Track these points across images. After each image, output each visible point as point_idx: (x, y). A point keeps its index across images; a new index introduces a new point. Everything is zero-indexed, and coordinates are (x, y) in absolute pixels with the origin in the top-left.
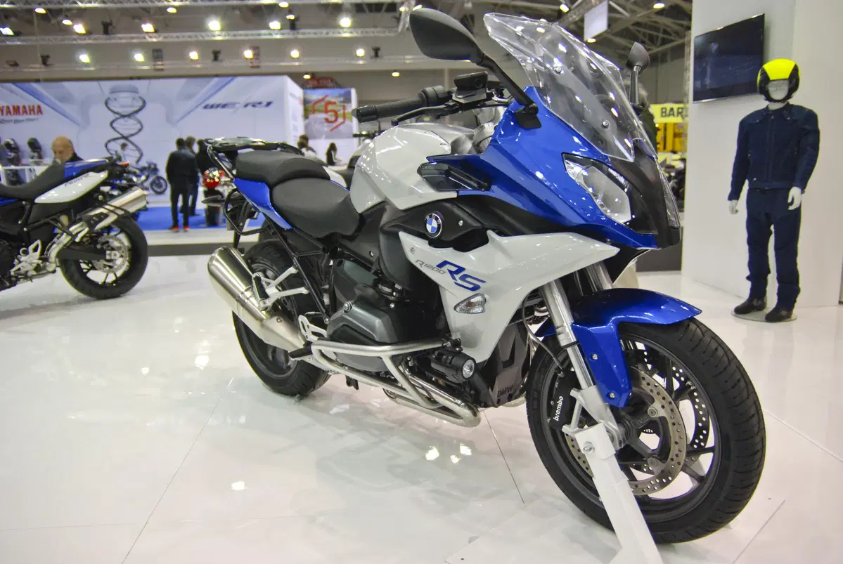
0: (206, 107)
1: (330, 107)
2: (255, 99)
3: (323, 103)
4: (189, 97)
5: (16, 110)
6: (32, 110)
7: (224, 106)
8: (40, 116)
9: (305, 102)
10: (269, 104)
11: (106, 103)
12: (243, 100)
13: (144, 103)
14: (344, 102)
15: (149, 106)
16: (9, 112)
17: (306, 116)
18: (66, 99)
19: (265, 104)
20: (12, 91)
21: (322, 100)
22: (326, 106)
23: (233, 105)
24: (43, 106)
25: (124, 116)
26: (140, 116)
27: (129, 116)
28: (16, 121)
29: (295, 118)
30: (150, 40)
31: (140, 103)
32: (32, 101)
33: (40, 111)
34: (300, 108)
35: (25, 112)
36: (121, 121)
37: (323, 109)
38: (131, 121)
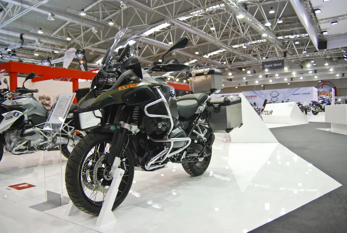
0: (293, 95)
1: (325, 93)
2: (305, 92)
3: (323, 92)
4: (289, 92)
5: (251, 96)
6: (255, 96)
7: (297, 94)
8: (256, 98)
9: (318, 92)
10: (309, 93)
11: (270, 95)
12: (302, 93)
13: (279, 94)
14: (330, 92)
15: (280, 95)
16: (250, 97)
17: (318, 96)
18: (261, 94)
19: (308, 93)
20: (251, 93)
21: (323, 91)
22: (324, 93)
23: (300, 94)
24: (257, 96)
25: (274, 97)
26: (278, 97)
27: (275, 97)
28: (251, 99)
29: (315, 97)
30: (277, 78)
31: (278, 94)
32: (255, 95)
33: (256, 96)
34: (317, 94)
35: (253, 97)
36: (273, 98)
37: (323, 94)
38: (275, 98)
